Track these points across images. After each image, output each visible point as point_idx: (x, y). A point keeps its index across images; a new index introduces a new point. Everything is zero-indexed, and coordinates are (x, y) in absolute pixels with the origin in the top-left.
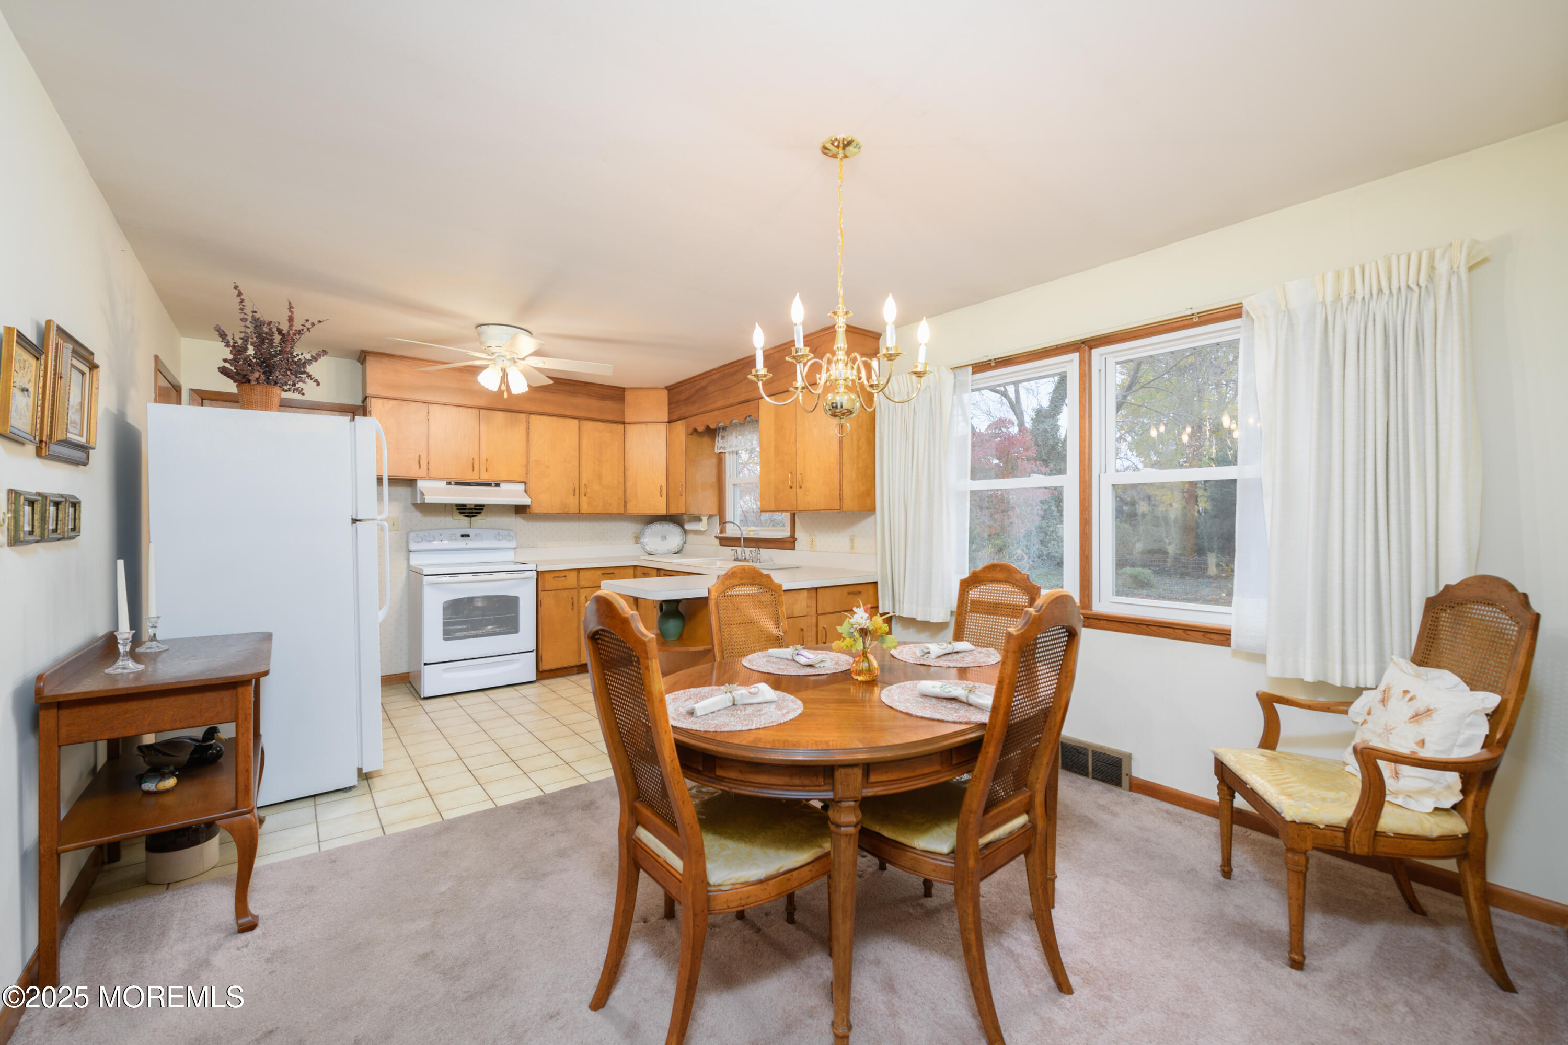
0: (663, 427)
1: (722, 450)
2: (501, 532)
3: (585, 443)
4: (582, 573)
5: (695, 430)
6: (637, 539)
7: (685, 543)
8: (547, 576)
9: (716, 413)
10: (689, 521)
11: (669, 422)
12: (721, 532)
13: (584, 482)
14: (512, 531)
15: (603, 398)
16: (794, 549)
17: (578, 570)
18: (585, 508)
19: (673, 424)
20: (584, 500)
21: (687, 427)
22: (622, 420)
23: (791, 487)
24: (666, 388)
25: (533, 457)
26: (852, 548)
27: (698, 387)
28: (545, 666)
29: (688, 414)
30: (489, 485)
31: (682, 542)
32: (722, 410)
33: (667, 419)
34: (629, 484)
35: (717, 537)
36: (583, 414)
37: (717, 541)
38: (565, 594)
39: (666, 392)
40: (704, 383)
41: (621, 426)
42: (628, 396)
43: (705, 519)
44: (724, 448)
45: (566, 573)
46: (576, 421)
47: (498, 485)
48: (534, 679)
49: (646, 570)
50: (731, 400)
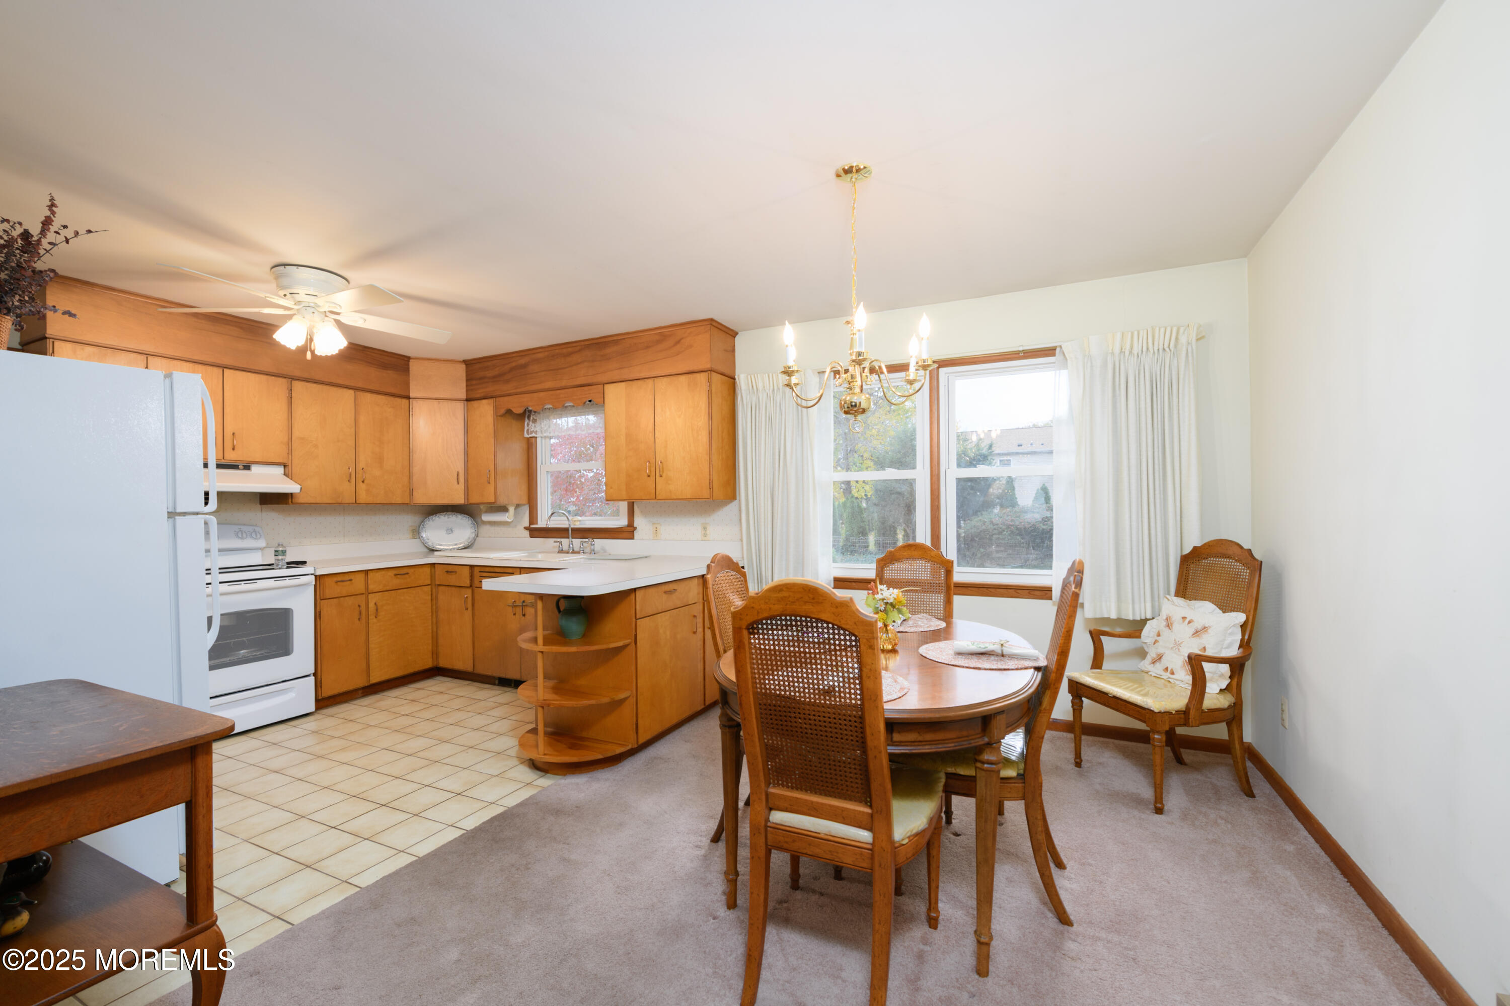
0: (459, 407)
1: (533, 435)
2: (244, 528)
3: (362, 419)
4: (371, 575)
5: (509, 412)
6: (416, 533)
7: (477, 537)
8: (328, 581)
9: (542, 394)
10: (486, 512)
11: (468, 400)
12: (531, 523)
13: (361, 465)
14: (256, 526)
15: (384, 366)
16: (633, 538)
17: (366, 572)
18: (363, 497)
19: (475, 404)
20: (362, 487)
21: (496, 408)
22: (406, 394)
23: (649, 476)
24: (465, 362)
25: (296, 433)
26: (705, 535)
27: (514, 364)
28: (327, 692)
29: (498, 393)
30: (234, 467)
31: (473, 535)
32: (551, 393)
33: (464, 397)
34: (416, 469)
35: (526, 528)
36: (360, 385)
37: (527, 533)
38: (350, 601)
39: (464, 366)
40: (522, 361)
41: (405, 401)
42: (413, 366)
43: (512, 509)
44: (536, 432)
45: (352, 577)
46: (352, 392)
47: (247, 468)
48: (313, 709)
49: (450, 568)
50: (564, 383)
